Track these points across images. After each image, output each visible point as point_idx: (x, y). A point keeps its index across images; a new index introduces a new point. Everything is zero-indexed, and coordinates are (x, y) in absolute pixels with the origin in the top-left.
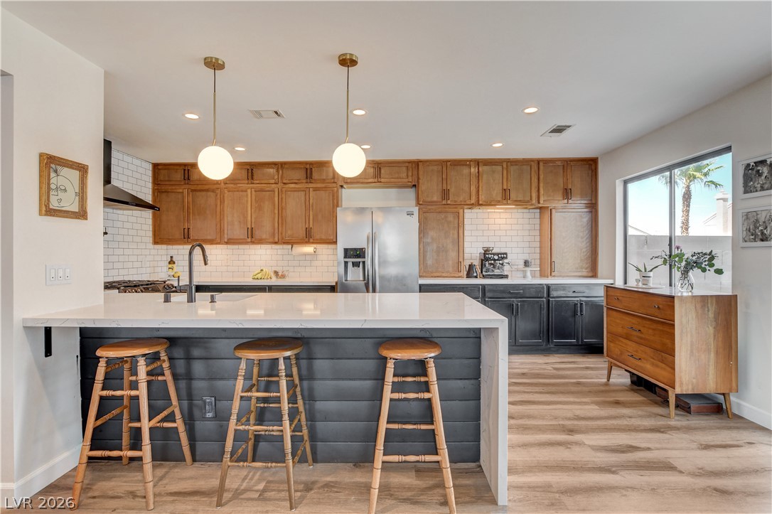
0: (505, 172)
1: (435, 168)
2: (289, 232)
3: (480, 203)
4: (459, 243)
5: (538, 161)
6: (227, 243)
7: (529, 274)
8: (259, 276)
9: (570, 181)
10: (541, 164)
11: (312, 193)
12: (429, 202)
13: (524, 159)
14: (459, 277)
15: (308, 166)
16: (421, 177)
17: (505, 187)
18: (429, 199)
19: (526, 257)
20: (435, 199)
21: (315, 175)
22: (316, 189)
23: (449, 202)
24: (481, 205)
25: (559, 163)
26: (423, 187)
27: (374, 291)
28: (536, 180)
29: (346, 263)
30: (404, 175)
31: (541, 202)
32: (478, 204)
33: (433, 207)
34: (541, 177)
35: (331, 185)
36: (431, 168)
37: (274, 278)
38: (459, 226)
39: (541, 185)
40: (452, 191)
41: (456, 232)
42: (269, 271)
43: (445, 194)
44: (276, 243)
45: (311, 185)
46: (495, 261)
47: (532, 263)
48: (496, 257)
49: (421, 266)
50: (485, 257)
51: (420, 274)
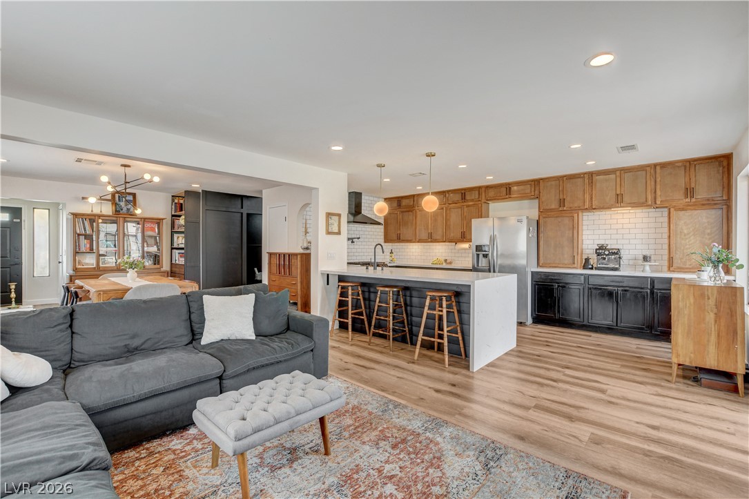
0: (618, 179)
1: (553, 183)
2: (452, 235)
3: (594, 207)
4: (574, 240)
5: (655, 165)
6: (418, 242)
7: (647, 268)
8: (435, 262)
9: (693, 179)
10: (658, 168)
11: (466, 209)
12: (548, 210)
13: (639, 166)
14: (574, 268)
15: (463, 192)
16: (541, 191)
17: (618, 192)
18: (548, 208)
19: (647, 253)
20: (553, 207)
21: (468, 197)
22: (468, 206)
23: (565, 209)
24: (595, 209)
25: (680, 164)
26: (544, 197)
27: (494, 272)
28: (653, 183)
29: (478, 255)
30: (528, 191)
31: (658, 202)
32: (592, 209)
33: (552, 213)
34: (658, 180)
35: (477, 203)
36: (550, 183)
37: (444, 264)
38: (575, 228)
39: (658, 187)
40: (568, 199)
41: (571, 232)
42: (442, 259)
43: (562, 202)
44: (444, 242)
45: (465, 204)
46: (606, 255)
47: (652, 258)
48: (607, 253)
49: (541, 258)
50: (596, 253)
51: (541, 265)
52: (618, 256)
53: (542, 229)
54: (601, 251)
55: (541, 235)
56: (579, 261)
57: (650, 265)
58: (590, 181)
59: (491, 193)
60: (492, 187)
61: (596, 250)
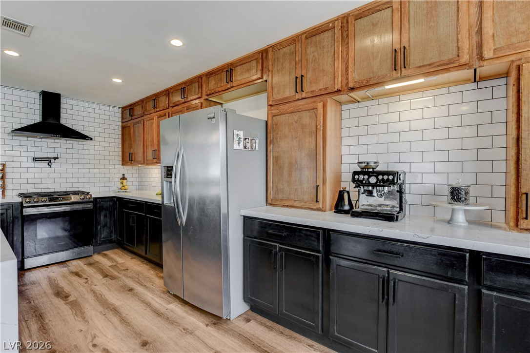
0: (397, 17)
1: (287, 50)
3: (351, 85)
4: (317, 155)
7: (460, 218)
12: (280, 101)
14: (318, 210)
15: (183, 87)
16: (270, 68)
17: (397, 46)
18: (279, 96)
19: (458, 181)
20: (287, 94)
21: (188, 94)
22: (188, 107)
23: (304, 95)
24: (352, 89)
26: (274, 78)
30: (254, 70)
31: (489, 54)
32: (347, 89)
33: (286, 107)
35: (197, 100)
36: (282, 51)
38: (320, 132)
40: (309, 75)
41: (314, 138)
46: (374, 185)
47: (471, 193)
48: (373, 180)
49: (270, 190)
50: (354, 180)
51: (270, 201)
52: (396, 188)
53: (271, 137)
54: (361, 177)
55: (271, 147)
56: (329, 197)
57: (466, 211)
58: (345, 34)
59: (212, 84)
60: (212, 74)
61: (355, 173)
